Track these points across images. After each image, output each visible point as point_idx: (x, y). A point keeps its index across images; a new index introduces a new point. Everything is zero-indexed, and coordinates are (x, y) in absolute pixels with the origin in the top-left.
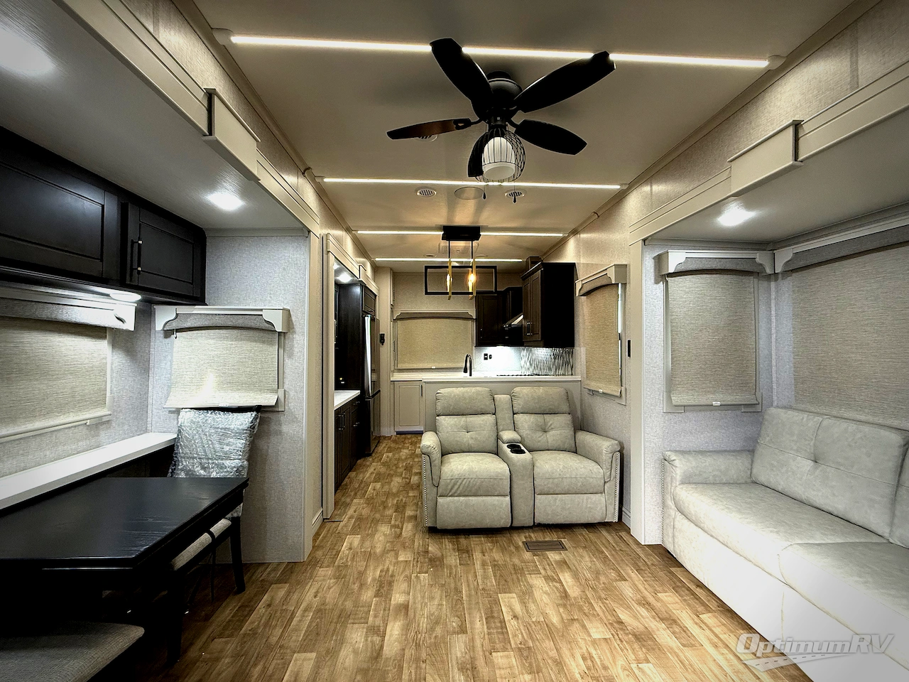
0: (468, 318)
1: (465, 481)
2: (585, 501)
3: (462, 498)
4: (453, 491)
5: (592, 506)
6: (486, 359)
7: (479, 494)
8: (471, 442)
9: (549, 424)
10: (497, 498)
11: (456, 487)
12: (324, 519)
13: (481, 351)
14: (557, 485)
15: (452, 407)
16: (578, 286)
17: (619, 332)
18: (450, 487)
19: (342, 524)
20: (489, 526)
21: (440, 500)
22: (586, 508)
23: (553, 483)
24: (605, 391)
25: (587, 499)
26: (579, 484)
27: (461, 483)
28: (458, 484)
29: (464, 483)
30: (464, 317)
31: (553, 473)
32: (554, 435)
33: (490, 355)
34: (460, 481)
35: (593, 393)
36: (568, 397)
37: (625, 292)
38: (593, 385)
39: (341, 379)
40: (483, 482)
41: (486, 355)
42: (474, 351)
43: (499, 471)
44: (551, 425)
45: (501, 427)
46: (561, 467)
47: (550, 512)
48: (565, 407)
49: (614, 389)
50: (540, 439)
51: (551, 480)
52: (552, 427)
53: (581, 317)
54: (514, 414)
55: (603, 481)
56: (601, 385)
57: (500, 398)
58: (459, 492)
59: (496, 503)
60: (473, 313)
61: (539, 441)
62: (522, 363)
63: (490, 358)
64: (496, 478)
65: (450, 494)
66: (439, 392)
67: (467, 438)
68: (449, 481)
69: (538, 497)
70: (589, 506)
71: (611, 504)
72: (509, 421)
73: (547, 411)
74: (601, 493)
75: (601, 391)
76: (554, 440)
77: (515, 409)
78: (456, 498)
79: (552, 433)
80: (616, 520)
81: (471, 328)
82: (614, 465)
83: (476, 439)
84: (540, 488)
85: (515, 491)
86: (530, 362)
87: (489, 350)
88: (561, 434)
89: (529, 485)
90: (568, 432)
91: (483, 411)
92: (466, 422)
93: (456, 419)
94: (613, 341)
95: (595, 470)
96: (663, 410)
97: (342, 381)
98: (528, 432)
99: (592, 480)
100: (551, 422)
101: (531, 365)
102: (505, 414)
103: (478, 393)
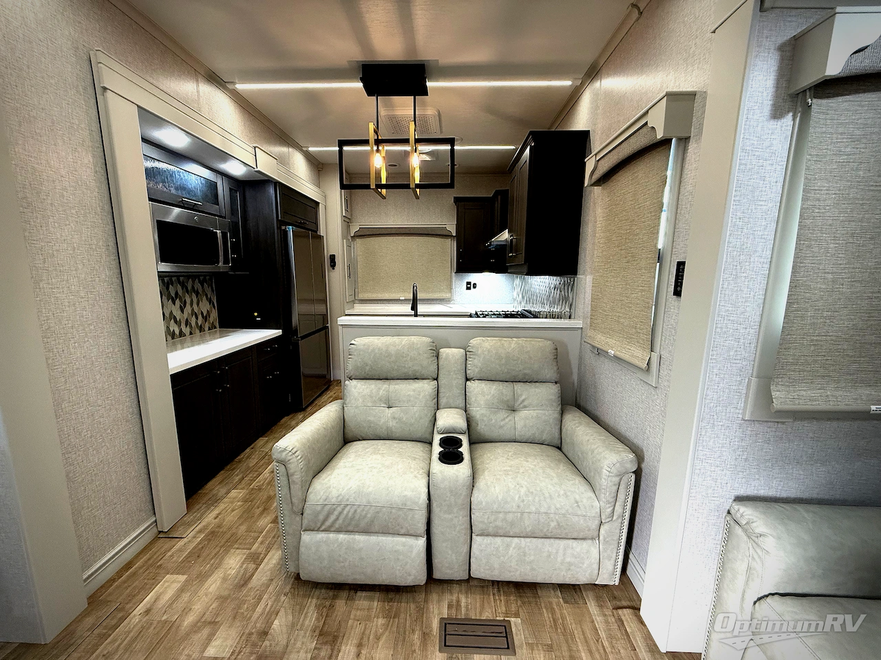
0: (446, 235)
1: (347, 509)
2: (561, 552)
3: (342, 537)
4: (328, 523)
5: (573, 560)
6: (468, 288)
7: (373, 530)
8: (392, 424)
9: (521, 399)
10: (403, 539)
11: (333, 518)
12: (160, 532)
13: (462, 280)
14: (512, 524)
15: (368, 368)
16: (590, 165)
17: (660, 246)
18: (321, 517)
19: (181, 543)
20: (386, 583)
21: (306, 537)
22: (562, 563)
23: (504, 520)
24: (618, 354)
25: (565, 549)
26: (553, 524)
27: (340, 513)
28: (336, 513)
29: (345, 512)
30: (441, 234)
31: (506, 502)
32: (526, 418)
33: (475, 284)
34: (339, 509)
35: (600, 352)
36: (559, 355)
37: (683, 159)
38: (600, 340)
39: (256, 314)
40: (378, 512)
41: (469, 283)
42: (454, 279)
43: (409, 493)
44: (523, 401)
45: (443, 401)
46: (523, 491)
47: (496, 566)
48: (550, 372)
49: (637, 355)
50: (502, 423)
51: (501, 515)
52: (525, 403)
53: (590, 225)
54: (467, 380)
55: (597, 522)
56: (611, 341)
57: (447, 354)
58: (337, 526)
59: (400, 548)
60: (452, 228)
61: (501, 427)
62: (515, 294)
63: (475, 287)
64: (404, 508)
65: (323, 528)
66: (353, 342)
67: (386, 418)
68: (319, 508)
69: (477, 540)
70: (568, 560)
71: (609, 558)
72: (457, 391)
73: (520, 377)
74: (593, 539)
75: (611, 352)
76: (525, 426)
77: (468, 372)
78: (332, 535)
79: (524, 413)
80: (616, 581)
81: (449, 249)
82: (621, 496)
83: (400, 419)
84: (481, 526)
85: (436, 530)
86: (522, 294)
87: (473, 277)
88: (537, 417)
89: (461, 520)
90: (551, 413)
91: (418, 375)
92: (388, 391)
93: (373, 386)
94: (643, 263)
95: (585, 501)
96: (744, 414)
97: (258, 317)
98: (483, 411)
99: (577, 518)
100: (523, 397)
101: (523, 297)
102: (450, 381)
103: (411, 346)
